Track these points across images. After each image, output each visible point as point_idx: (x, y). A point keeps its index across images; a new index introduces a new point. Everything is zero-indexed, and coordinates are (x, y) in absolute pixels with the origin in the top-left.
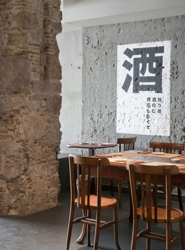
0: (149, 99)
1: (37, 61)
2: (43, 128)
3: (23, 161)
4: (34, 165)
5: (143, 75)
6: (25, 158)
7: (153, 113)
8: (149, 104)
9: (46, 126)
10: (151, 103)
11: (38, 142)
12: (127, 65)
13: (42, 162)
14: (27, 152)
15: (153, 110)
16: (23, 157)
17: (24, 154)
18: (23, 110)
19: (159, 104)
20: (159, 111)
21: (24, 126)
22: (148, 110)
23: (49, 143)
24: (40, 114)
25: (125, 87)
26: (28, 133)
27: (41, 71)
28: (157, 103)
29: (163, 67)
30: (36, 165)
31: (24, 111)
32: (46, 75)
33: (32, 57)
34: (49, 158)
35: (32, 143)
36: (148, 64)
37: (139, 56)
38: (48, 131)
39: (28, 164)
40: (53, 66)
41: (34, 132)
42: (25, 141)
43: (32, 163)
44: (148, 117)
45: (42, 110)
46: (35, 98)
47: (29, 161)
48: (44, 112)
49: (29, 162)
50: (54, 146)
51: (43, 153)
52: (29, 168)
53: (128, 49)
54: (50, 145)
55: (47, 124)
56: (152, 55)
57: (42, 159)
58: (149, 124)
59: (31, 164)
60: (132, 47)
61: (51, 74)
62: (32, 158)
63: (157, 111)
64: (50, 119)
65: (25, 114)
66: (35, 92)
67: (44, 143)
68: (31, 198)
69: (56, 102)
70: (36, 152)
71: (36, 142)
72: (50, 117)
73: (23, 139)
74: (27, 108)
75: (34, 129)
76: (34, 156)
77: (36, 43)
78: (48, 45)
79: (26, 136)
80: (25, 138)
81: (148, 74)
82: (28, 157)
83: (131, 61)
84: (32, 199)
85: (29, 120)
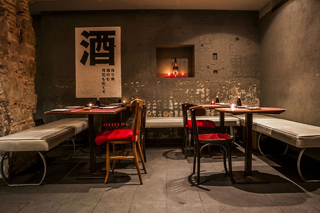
0: (104, 70)
1: (14, 22)
2: (22, 90)
3: (5, 123)
4: (16, 126)
5: (99, 52)
6: (6, 119)
7: (108, 80)
8: (104, 74)
9: (24, 89)
10: (106, 73)
11: (18, 104)
12: (84, 44)
13: (23, 124)
14: (8, 113)
15: (107, 78)
16: (4, 119)
17: (5, 116)
18: (1, 69)
19: (112, 74)
20: (113, 79)
21: (4, 86)
22: (103, 79)
23: (27, 105)
24: (18, 76)
25: (83, 61)
26: (8, 94)
27: (18, 33)
28: (111, 73)
29: (115, 46)
30: (18, 126)
31: (2, 71)
32: (22, 39)
33: (8, 15)
34: (28, 119)
35: (13, 104)
36: (102, 44)
37: (95, 37)
38: (26, 93)
39: (9, 125)
40: (28, 32)
41: (14, 93)
42: (5, 102)
43: (14, 124)
44: (103, 84)
45: (20, 72)
46: (13, 59)
47: (11, 122)
48: (22, 75)
49: (11, 124)
50: (32, 108)
51: (23, 114)
52: (11, 130)
53: (84, 31)
54: (28, 107)
55: (25, 86)
56: (106, 37)
57: (22, 120)
58: (104, 89)
59: (13, 126)
60: (88, 29)
61: (27, 39)
62: (13, 119)
63: (110, 79)
64: (27, 82)
65: (3, 74)
66: (13, 53)
67: (23, 105)
68: (14, 159)
69: (31, 66)
70: (16, 113)
71: (15, 104)
72: (27, 80)
73: (3, 100)
74: (5, 68)
75: (14, 90)
76: (15, 117)
77: (12, 3)
78: (23, 9)
79: (6, 97)
80: (6, 99)
81: (102, 51)
82: (9, 118)
83: (88, 40)
84: (16, 160)
85: (9, 81)
